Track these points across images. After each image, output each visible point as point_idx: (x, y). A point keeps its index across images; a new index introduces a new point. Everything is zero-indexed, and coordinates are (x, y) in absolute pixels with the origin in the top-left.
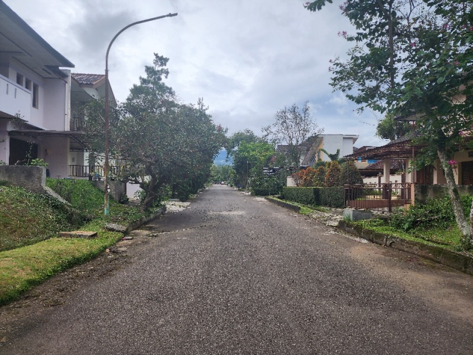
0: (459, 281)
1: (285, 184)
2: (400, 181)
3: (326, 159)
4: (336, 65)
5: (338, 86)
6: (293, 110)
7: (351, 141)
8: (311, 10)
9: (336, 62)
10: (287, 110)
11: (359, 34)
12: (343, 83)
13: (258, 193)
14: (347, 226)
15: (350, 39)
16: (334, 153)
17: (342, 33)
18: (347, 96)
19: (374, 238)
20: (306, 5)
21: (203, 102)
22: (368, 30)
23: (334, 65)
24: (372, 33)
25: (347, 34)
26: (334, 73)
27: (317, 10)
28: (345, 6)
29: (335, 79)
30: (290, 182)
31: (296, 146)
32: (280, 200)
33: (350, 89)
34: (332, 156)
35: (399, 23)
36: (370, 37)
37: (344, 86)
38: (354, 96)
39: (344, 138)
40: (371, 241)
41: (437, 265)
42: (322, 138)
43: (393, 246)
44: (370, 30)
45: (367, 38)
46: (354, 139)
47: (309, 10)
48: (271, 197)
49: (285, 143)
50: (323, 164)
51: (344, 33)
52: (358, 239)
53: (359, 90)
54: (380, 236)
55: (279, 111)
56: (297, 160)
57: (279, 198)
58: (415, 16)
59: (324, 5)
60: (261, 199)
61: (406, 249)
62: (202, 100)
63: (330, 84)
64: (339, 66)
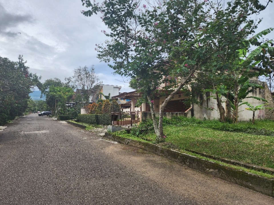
0: (152, 158)
1: (80, 112)
2: (140, 110)
3: (103, 98)
4: (99, 48)
5: (103, 59)
6: (85, 69)
7: (118, 89)
8: (85, 15)
9: (99, 46)
10: (81, 69)
11: (111, 33)
12: (105, 58)
13: (62, 118)
14: (109, 136)
15: (108, 35)
16: (107, 95)
17: (103, 31)
18: (109, 65)
19: (120, 141)
20: (82, 12)
21: (22, 58)
22: (116, 32)
23: (98, 47)
24: (118, 34)
25: (106, 32)
26: (98, 51)
27: (88, 16)
28: (103, 18)
29: (99, 55)
30: (83, 112)
31: (87, 90)
32: (76, 123)
33: (109, 61)
34: (106, 97)
35: (130, 32)
36: (117, 36)
37: (106, 59)
38: (112, 65)
39: (114, 87)
40: (120, 142)
41: (145, 152)
42: (102, 86)
43: (129, 144)
44: (117, 33)
45: (115, 36)
46: (119, 88)
47: (84, 15)
48: (70, 121)
49: (80, 88)
50: (102, 101)
51: (104, 31)
52: (113, 142)
53: (114, 62)
54: (123, 139)
55: (76, 69)
56: (87, 98)
57: (75, 121)
58: (138, 30)
59: (92, 14)
60: (64, 122)
61: (134, 145)
62: (22, 56)
63: (97, 57)
64: (101, 48)
